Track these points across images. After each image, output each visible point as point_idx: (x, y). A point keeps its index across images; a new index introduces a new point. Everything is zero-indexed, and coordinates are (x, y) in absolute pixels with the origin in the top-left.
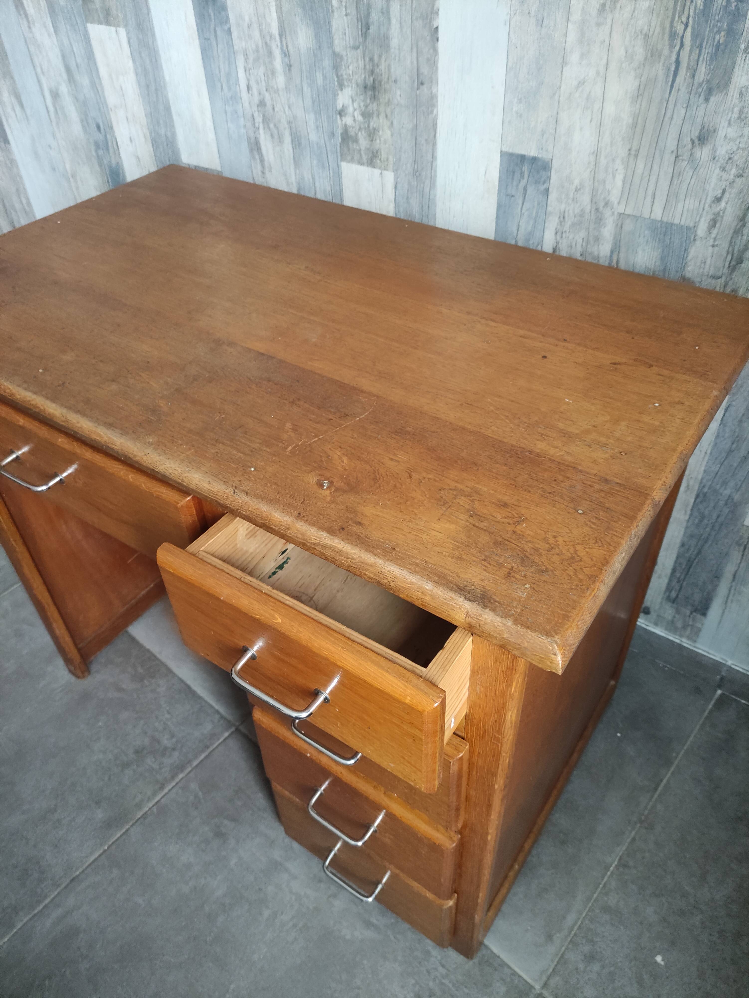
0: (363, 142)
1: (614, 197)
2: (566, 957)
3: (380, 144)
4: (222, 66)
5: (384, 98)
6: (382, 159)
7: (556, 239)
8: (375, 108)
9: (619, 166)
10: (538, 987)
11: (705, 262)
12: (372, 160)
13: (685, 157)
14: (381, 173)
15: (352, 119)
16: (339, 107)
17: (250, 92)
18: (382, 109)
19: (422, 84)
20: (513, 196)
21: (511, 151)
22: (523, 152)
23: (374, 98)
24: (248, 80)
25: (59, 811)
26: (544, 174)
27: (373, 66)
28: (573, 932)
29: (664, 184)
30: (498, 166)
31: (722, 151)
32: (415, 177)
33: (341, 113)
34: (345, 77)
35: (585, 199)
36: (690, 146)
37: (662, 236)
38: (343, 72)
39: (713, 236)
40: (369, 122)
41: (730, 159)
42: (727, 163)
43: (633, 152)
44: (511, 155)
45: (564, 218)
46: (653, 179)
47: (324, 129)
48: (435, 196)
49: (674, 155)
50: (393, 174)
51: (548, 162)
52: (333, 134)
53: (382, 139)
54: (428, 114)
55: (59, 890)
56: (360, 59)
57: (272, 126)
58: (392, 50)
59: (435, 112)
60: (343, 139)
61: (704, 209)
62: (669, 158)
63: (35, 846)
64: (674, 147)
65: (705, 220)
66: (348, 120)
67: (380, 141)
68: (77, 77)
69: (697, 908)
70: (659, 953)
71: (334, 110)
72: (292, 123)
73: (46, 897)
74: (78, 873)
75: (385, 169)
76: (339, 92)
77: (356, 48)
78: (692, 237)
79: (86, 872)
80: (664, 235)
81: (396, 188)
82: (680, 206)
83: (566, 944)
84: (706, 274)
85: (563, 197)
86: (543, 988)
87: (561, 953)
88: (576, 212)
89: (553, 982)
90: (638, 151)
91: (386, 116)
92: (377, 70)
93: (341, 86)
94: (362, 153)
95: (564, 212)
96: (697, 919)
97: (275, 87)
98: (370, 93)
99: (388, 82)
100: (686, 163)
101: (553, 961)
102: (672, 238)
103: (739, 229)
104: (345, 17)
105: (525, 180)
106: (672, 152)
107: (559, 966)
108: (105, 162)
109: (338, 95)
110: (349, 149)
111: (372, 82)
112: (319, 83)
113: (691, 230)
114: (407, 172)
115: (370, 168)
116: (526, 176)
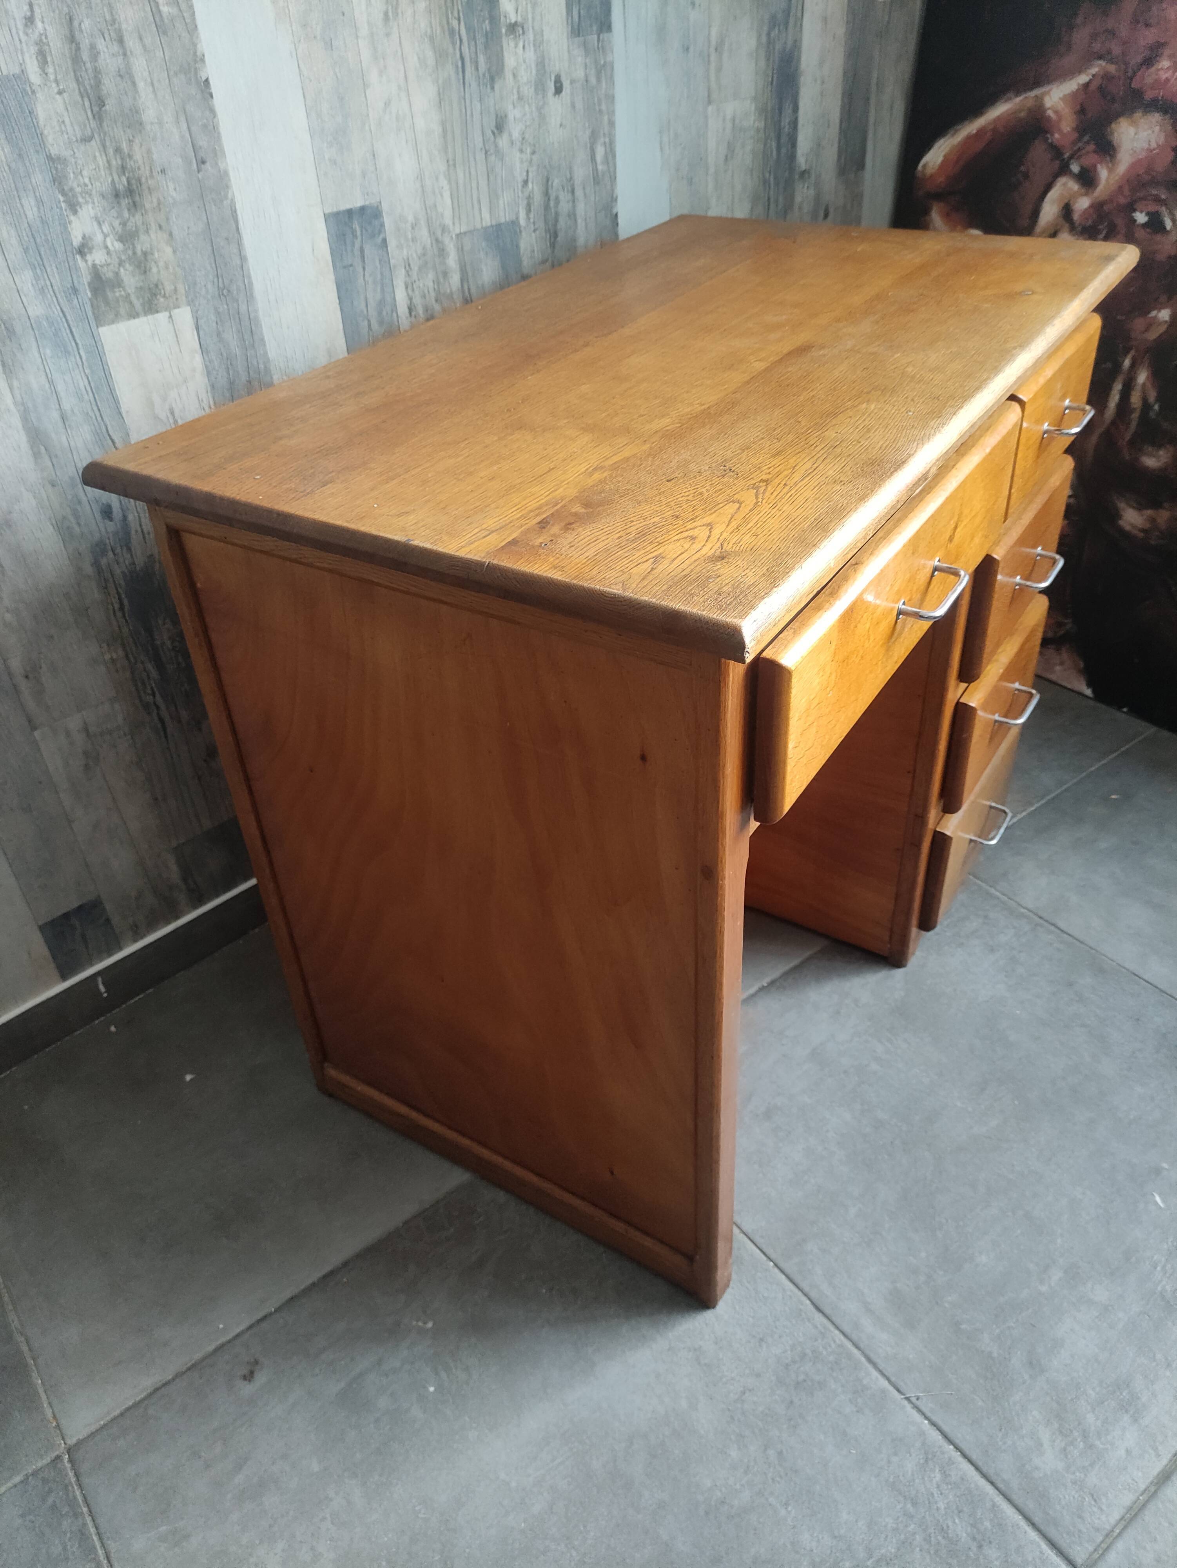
0: (130, 280)
1: (448, 221)
3: (159, 272)
5: (149, 202)
6: (167, 295)
7: (408, 295)
8: (139, 223)
9: (444, 182)
11: (533, 251)
12: (150, 303)
13: (492, 151)
14: (170, 317)
15: (105, 251)
16: (77, 240)
18: (150, 218)
19: (203, 162)
20: (351, 265)
21: (335, 210)
22: (348, 206)
23: (134, 206)
26: (376, 223)
27: (122, 159)
29: (483, 185)
30: (326, 235)
31: (516, 134)
32: (222, 298)
33: (82, 250)
34: (78, 190)
35: (423, 233)
36: (492, 137)
37: (496, 242)
38: (72, 182)
39: (532, 220)
40: (133, 244)
41: (523, 139)
42: (522, 144)
43: (451, 162)
44: (337, 214)
45: (409, 265)
46: (474, 185)
47: (56, 288)
48: (256, 311)
49: (484, 152)
50: (188, 308)
51: (377, 206)
52: (75, 290)
53: (161, 264)
54: (222, 201)
56: (97, 154)
58: (148, 127)
59: (230, 196)
60: (94, 291)
61: (518, 197)
62: (480, 156)
64: (481, 145)
65: (523, 208)
66: (98, 257)
67: (158, 266)
71: (68, 248)
74: (807, 1302)
75: (175, 308)
76: (72, 218)
77: (86, 140)
78: (518, 231)
79: (806, 1292)
80: (497, 240)
81: (197, 329)
82: (501, 202)
84: (537, 262)
85: (402, 241)
88: (419, 252)
90: (454, 160)
92: (130, 164)
93: (73, 207)
94: (133, 298)
95: (408, 259)
98: (125, 202)
99: (152, 176)
100: (494, 156)
102: (504, 239)
103: (547, 206)
104: (58, 96)
105: (359, 239)
106: (482, 149)
109: (70, 222)
110: (107, 303)
111: (126, 183)
112: (30, 214)
113: (515, 223)
114: (209, 297)
115: (150, 317)
116: (359, 233)
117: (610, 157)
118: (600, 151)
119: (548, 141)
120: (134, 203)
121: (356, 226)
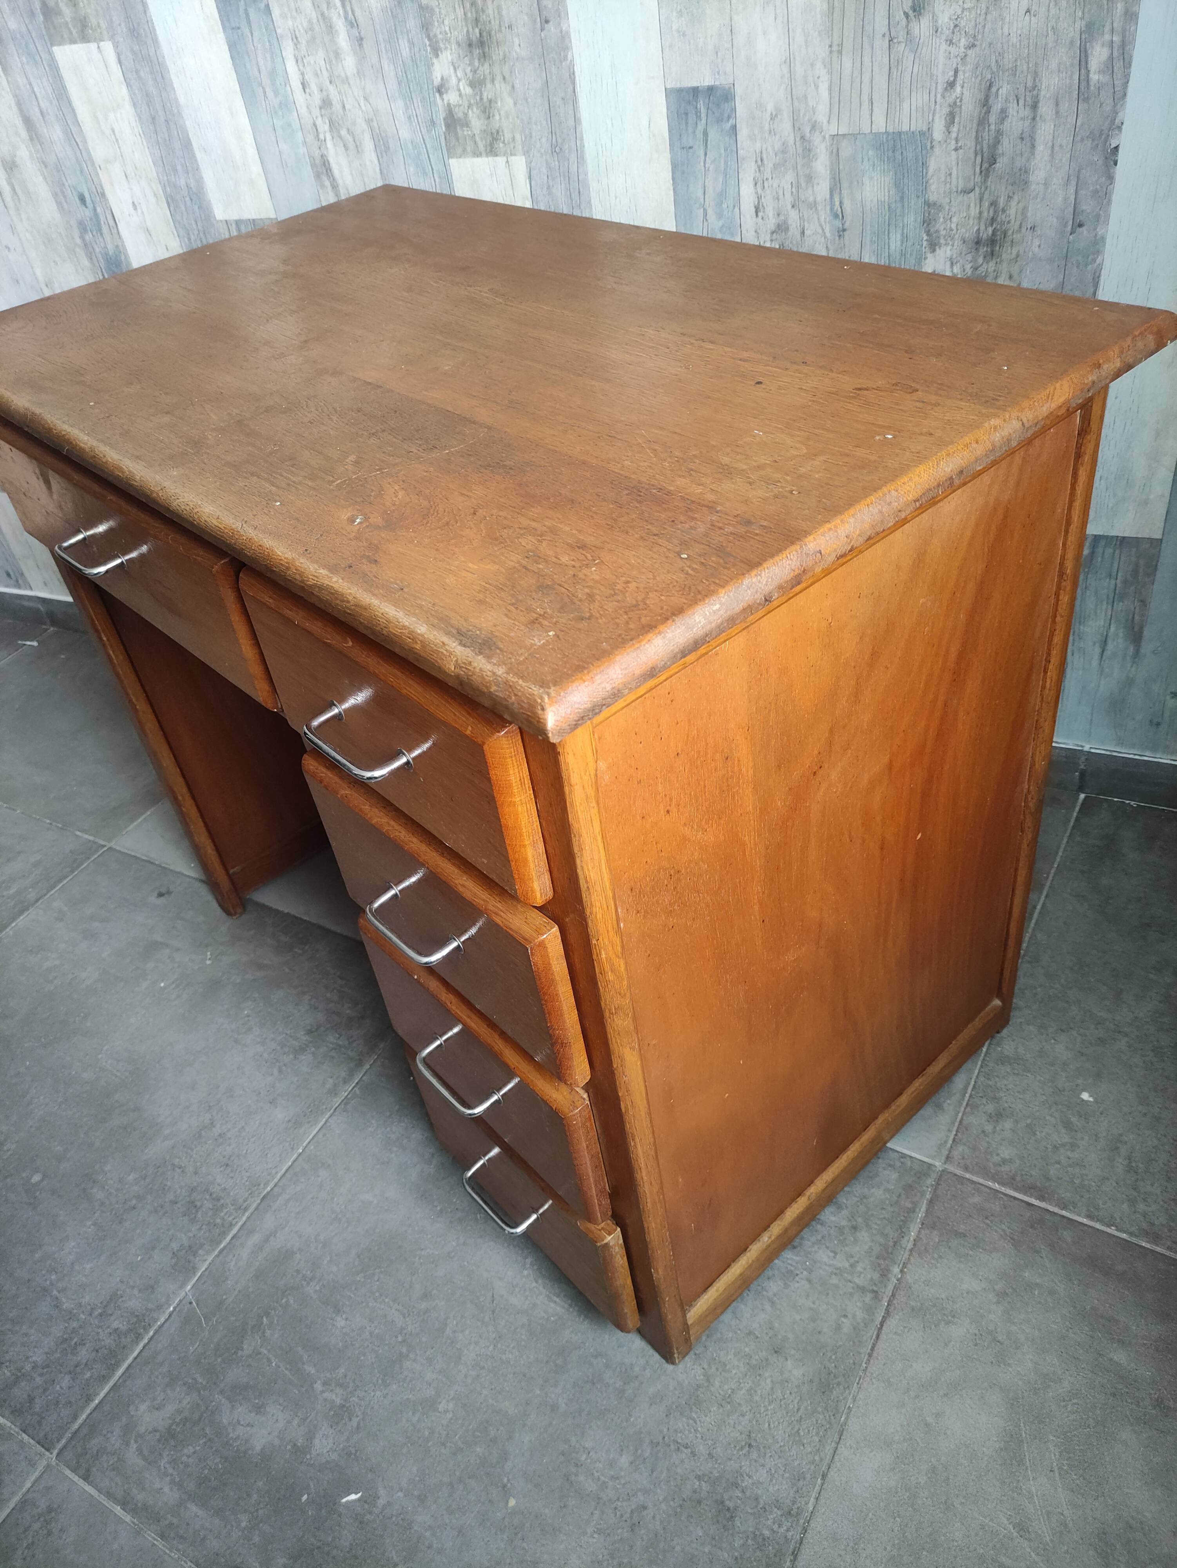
0: (477, 123)
1: (821, 116)
2: (964, 1122)
3: (500, 119)
4: (262, 63)
5: (497, 54)
6: (506, 142)
7: (757, 193)
8: (487, 71)
9: (821, 71)
10: (938, 1164)
11: (950, 174)
12: (491, 145)
13: (901, 39)
14: (507, 162)
15: (457, 93)
16: (437, 81)
17: (307, 90)
18: (497, 69)
19: (547, 22)
20: (690, 148)
21: (678, 86)
22: (695, 84)
23: (484, 56)
24: (303, 74)
25: (218, 1126)
26: (726, 107)
27: (477, 12)
28: (967, 1095)
29: (881, 81)
30: (665, 110)
31: (945, 18)
32: (555, 154)
33: (441, 89)
34: (440, 36)
35: (785, 126)
36: (904, 22)
37: (890, 153)
38: (436, 30)
39: (954, 135)
40: (481, 92)
41: (956, 26)
42: (953, 33)
43: (835, 48)
44: (680, 91)
45: (762, 160)
46: (867, 78)
47: (419, 118)
48: (586, 175)
49: (887, 39)
50: (523, 157)
51: (730, 88)
52: (433, 122)
53: (502, 113)
54: (561, 62)
55: (247, 1214)
56: (457, 7)
57: (344, 132)
59: (569, 57)
60: (448, 126)
61: (936, 102)
62: (881, 44)
63: (196, 1173)
64: (885, 29)
65: (940, 117)
66: (452, 97)
67: (500, 115)
68: (43, 130)
69: (1119, 1032)
70: (1084, 1090)
71: (431, 87)
72: (372, 121)
73: (231, 1225)
74: (269, 1189)
75: (511, 155)
76: (435, 60)
78: (929, 144)
79: (280, 1184)
80: (893, 152)
81: (530, 178)
82: (906, 105)
83: (962, 1109)
84: (955, 190)
85: (756, 132)
86: (945, 1163)
87: (958, 1120)
88: (776, 149)
89: (956, 1154)
90: (841, 45)
91: (504, 78)
92: (483, 17)
93: (436, 51)
94: (477, 139)
95: (761, 152)
96: (1122, 1043)
97: (343, 75)
98: (477, 52)
99: (500, 31)
100: (903, 45)
101: (949, 1131)
102: (904, 152)
103: (984, 118)
105: (704, 121)
106: (884, 35)
107: (959, 1134)
108: (97, 250)
109: (433, 64)
110: (457, 139)
111: (478, 35)
112: (404, 54)
113: (926, 134)
114: (543, 151)
115: (490, 158)
116: (703, 115)
117: (1118, 64)
118: (1098, 55)
119: (1000, 31)
120: (484, 53)
121: (701, 105)
